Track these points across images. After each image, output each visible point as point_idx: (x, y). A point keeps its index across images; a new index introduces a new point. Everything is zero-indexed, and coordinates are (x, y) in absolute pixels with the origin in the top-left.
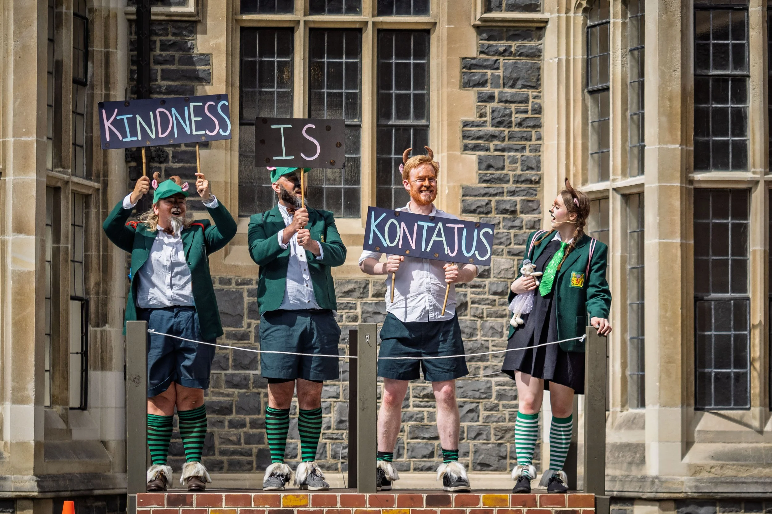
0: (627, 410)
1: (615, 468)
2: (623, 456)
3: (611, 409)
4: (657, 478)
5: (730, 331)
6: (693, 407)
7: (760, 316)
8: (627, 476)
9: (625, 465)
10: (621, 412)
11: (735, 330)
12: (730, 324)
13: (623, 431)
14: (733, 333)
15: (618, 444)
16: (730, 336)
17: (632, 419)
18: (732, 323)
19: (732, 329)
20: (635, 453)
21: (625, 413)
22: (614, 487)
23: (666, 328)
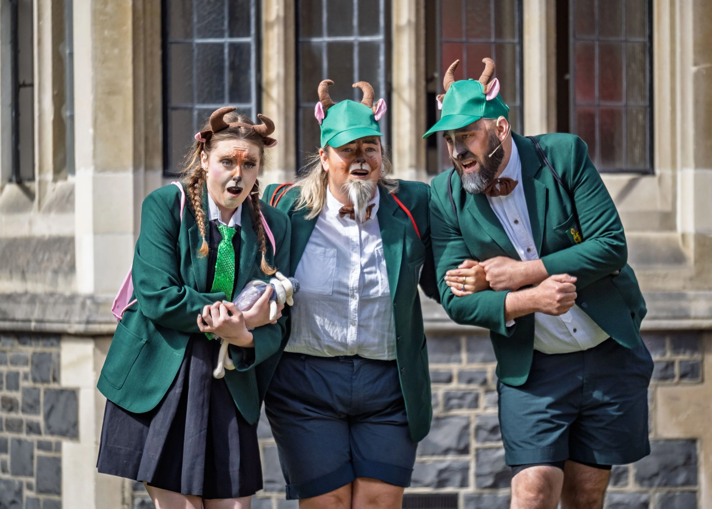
0: (66, 178)
1: (36, 281)
2: (48, 260)
3: (37, 178)
4: (92, 297)
5: (222, 36)
6: (159, 173)
7: (278, 10)
8: (52, 294)
9: (49, 274)
10: (55, 180)
11: (231, 36)
12: (222, 24)
13: (53, 215)
14: (227, 40)
15: (47, 237)
16: (222, 45)
17: (68, 193)
18: (226, 23)
19: (227, 34)
20: (66, 254)
21: (60, 184)
22: (32, 313)
23: (106, 33)
